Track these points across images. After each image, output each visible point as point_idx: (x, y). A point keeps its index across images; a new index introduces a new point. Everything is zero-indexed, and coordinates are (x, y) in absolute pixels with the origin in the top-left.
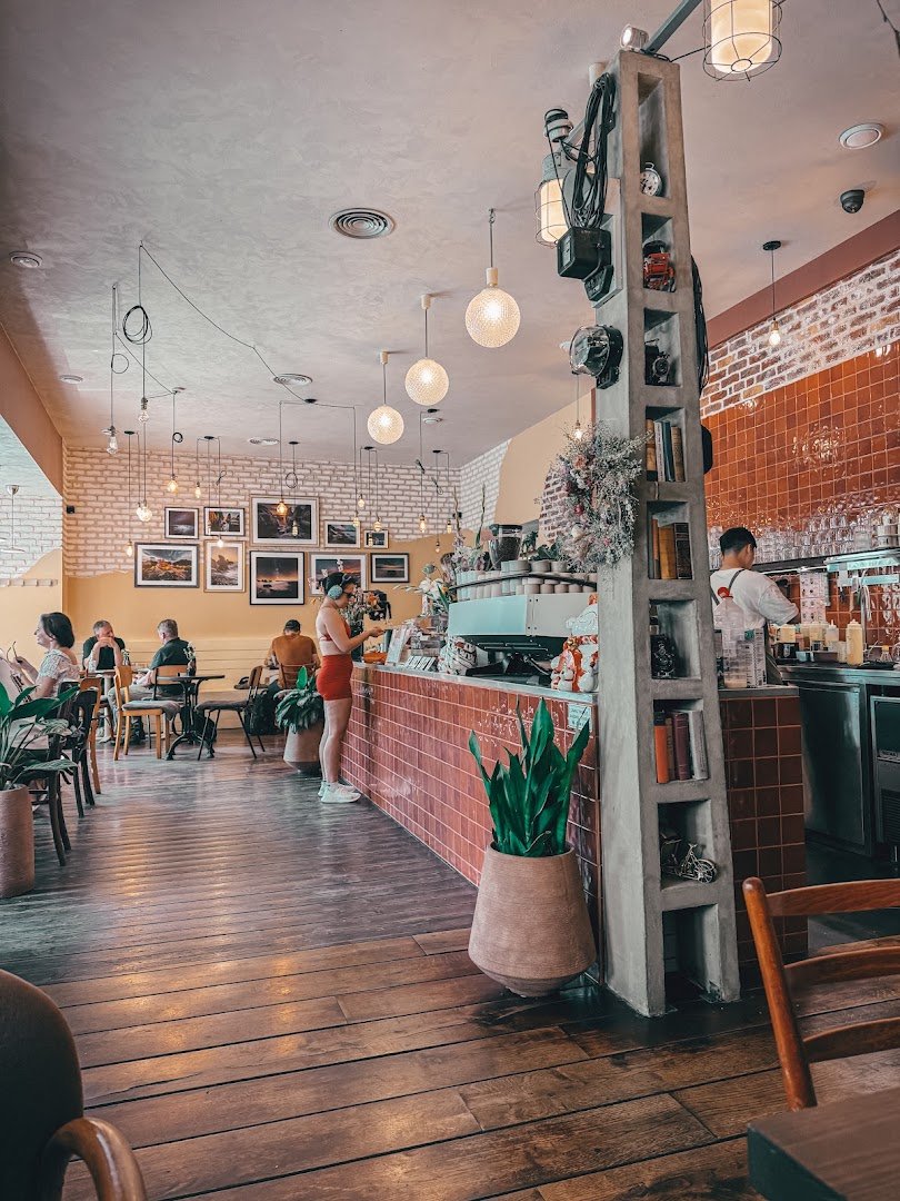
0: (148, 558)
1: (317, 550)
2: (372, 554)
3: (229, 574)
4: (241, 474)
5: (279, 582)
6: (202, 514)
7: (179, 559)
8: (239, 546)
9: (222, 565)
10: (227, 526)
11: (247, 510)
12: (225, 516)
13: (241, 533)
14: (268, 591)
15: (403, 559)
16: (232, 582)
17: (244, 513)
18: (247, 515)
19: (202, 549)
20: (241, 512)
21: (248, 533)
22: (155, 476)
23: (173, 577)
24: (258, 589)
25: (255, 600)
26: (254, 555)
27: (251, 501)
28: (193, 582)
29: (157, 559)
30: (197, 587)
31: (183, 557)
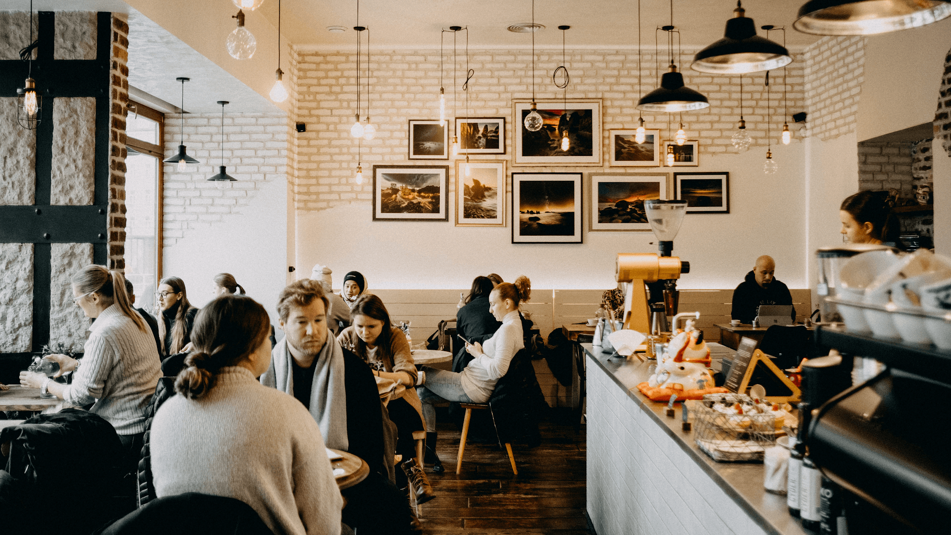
0: (388, 184)
1: (600, 171)
2: (676, 174)
3: (486, 204)
4: (502, 73)
5: (548, 213)
6: (452, 127)
7: (424, 185)
8: (500, 167)
9: (478, 192)
10: (483, 141)
11: (508, 119)
12: (481, 129)
13: (501, 150)
14: (535, 225)
15: (720, 181)
16: (490, 214)
17: (505, 123)
18: (508, 127)
19: (452, 172)
20: (501, 122)
21: (509, 149)
22: (398, 81)
23: (417, 208)
24: (522, 223)
25: (518, 238)
26: (518, 179)
27: (513, 107)
28: (442, 215)
29: (399, 185)
30: (446, 219)
31: (430, 183)
